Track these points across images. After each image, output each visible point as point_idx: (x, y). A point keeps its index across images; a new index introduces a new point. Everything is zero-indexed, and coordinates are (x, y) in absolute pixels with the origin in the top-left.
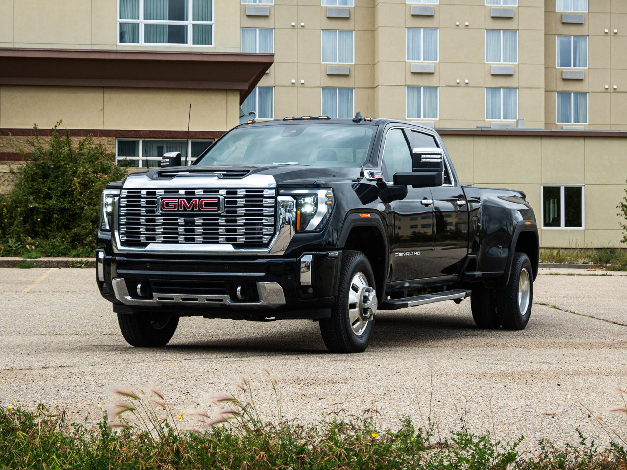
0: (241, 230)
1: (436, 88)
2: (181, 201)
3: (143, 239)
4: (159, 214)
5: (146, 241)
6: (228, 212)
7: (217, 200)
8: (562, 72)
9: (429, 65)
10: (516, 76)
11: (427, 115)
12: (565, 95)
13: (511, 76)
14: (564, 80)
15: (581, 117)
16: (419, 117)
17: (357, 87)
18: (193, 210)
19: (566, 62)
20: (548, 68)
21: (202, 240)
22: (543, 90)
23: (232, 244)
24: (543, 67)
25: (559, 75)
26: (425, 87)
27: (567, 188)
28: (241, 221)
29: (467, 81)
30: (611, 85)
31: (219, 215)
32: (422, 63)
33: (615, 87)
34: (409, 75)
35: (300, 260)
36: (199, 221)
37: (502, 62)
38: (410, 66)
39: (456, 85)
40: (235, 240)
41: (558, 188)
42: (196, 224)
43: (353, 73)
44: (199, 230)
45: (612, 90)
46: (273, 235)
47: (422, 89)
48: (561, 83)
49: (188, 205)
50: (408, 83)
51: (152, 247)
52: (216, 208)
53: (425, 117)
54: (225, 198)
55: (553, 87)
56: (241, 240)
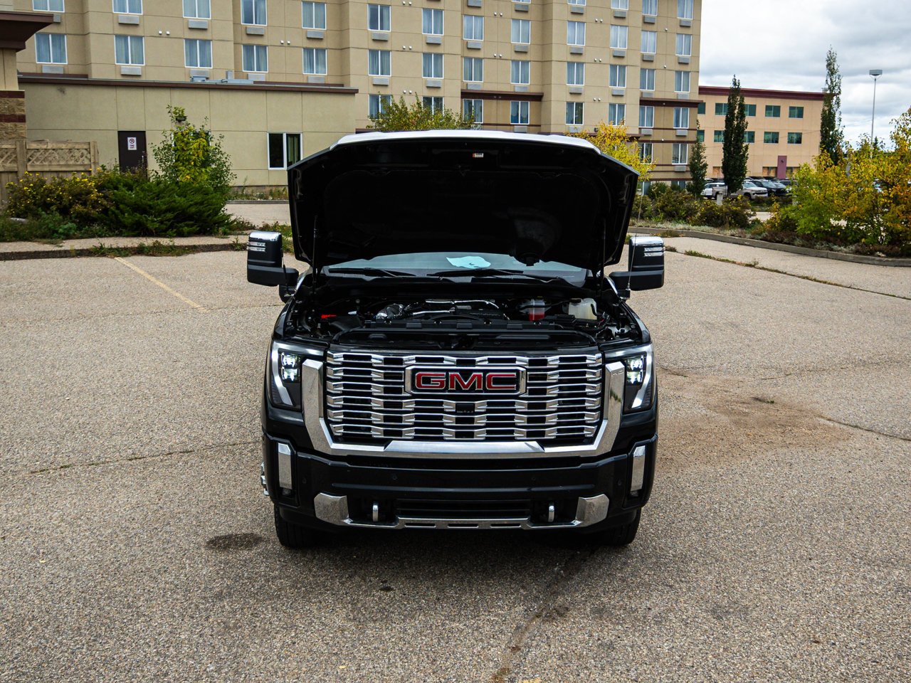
0: (552, 419)
1: (141, 37)
2: (452, 376)
3: (377, 433)
4: (408, 395)
5: (383, 437)
6: (531, 392)
7: (515, 374)
8: (246, 28)
9: (134, 17)
10: (210, 30)
11: (134, 61)
12: (249, 48)
13: (205, 30)
14: (248, 35)
15: (262, 67)
16: (128, 62)
17: (69, 34)
18: (473, 389)
19: (248, 19)
20: (236, 24)
21: (485, 435)
22: (233, 43)
23: (537, 441)
24: (232, 23)
25: (243, 30)
26: (132, 37)
27: (288, 135)
28: (552, 405)
29: (168, 33)
30: (285, 42)
31: (517, 397)
32: (127, 15)
33: (289, 42)
34: (117, 26)
35: (632, 455)
36: (481, 406)
37: (197, 17)
38: (118, 18)
39: (158, 35)
40: (543, 434)
41: (282, 135)
42: (476, 411)
43: (64, 21)
44: (481, 420)
45: (287, 45)
46: (599, 424)
47: (129, 38)
48: (245, 37)
49: (466, 383)
50: (116, 32)
51: (398, 446)
52: (514, 387)
53: (132, 63)
54: (528, 370)
55: (239, 40)
56: (551, 434)
